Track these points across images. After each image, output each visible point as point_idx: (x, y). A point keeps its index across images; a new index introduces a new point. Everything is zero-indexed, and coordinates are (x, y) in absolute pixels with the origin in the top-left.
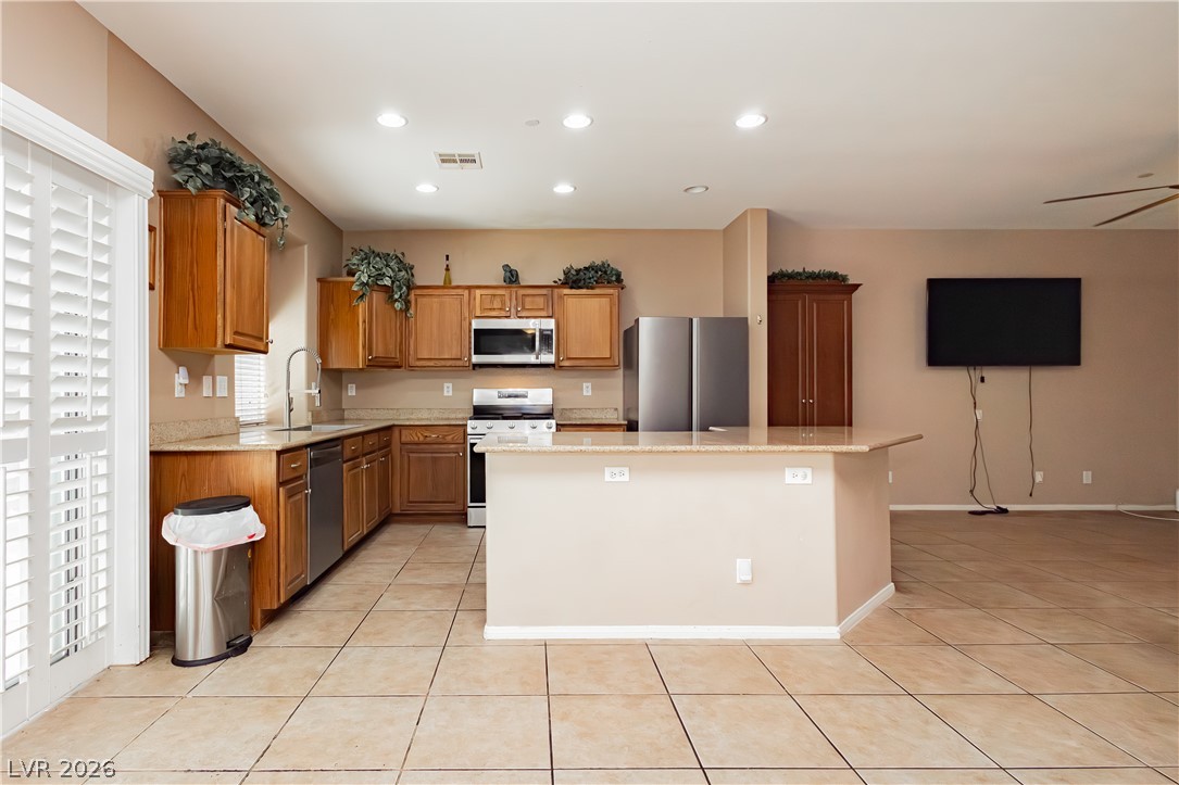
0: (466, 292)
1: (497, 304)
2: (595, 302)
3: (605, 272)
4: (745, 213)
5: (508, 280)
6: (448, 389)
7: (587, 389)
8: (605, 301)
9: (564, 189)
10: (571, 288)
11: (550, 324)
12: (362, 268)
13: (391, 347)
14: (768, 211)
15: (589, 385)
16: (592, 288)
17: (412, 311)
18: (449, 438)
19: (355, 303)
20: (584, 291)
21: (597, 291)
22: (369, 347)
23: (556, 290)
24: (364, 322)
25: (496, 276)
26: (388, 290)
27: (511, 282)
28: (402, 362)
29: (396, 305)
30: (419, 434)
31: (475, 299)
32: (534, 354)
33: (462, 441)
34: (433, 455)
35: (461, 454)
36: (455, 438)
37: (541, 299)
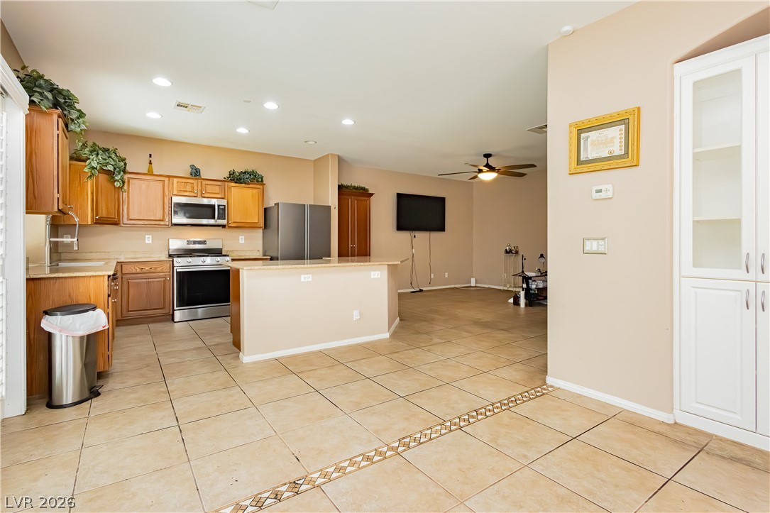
0: (166, 180)
1: (188, 188)
2: (250, 191)
3: (255, 176)
4: (328, 155)
5: (194, 174)
6: (149, 239)
7: (242, 240)
8: (255, 191)
9: (242, 130)
10: (236, 183)
11: (224, 202)
12: (91, 157)
13: (112, 210)
14: (339, 156)
15: (243, 237)
16: (249, 184)
17: (126, 187)
18: (159, 269)
19: (85, 180)
20: (244, 185)
21: (251, 186)
22: (96, 210)
23: (226, 183)
24: (92, 193)
25: (186, 171)
26: (110, 174)
27: (196, 175)
28: (119, 221)
29: (115, 184)
30: (136, 268)
31: (173, 184)
32: (214, 219)
33: (168, 271)
34: (147, 280)
35: (168, 279)
36: (164, 269)
37: (217, 188)
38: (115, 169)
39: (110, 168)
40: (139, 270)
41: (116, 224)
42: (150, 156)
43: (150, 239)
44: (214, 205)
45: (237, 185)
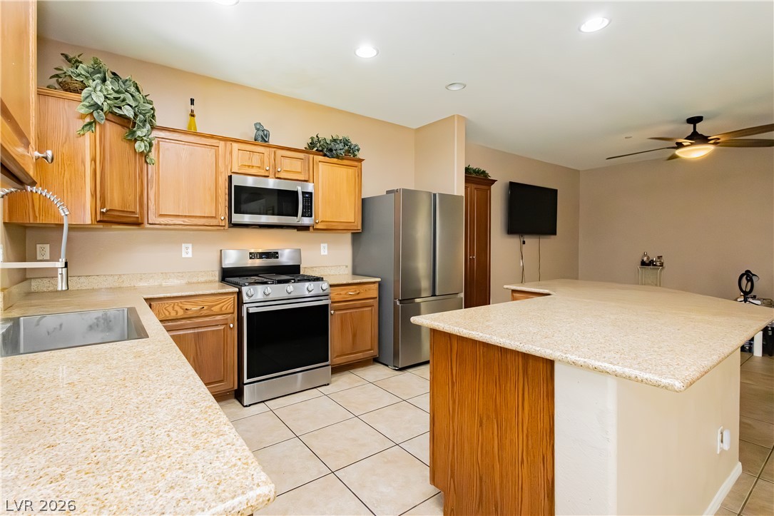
0: (222, 144)
1: (256, 161)
2: (344, 171)
3: (350, 147)
4: (454, 116)
5: (260, 139)
6: (187, 251)
7: (324, 249)
8: (350, 171)
10: (325, 155)
11: (311, 188)
12: (92, 84)
13: (131, 198)
14: (466, 120)
15: (326, 245)
16: (342, 159)
17: (153, 155)
18: (216, 309)
20: (335, 160)
21: (345, 162)
23: (311, 156)
25: (250, 134)
26: (127, 124)
27: (264, 141)
28: (142, 218)
29: (137, 145)
30: (177, 308)
31: (231, 153)
32: (297, 216)
33: (231, 311)
34: (196, 331)
35: (232, 326)
36: (223, 309)
37: (299, 162)
38: (136, 115)
39: (128, 112)
40: (181, 313)
41: (137, 224)
42: (192, 101)
43: (190, 250)
44: (297, 192)
45: (326, 159)
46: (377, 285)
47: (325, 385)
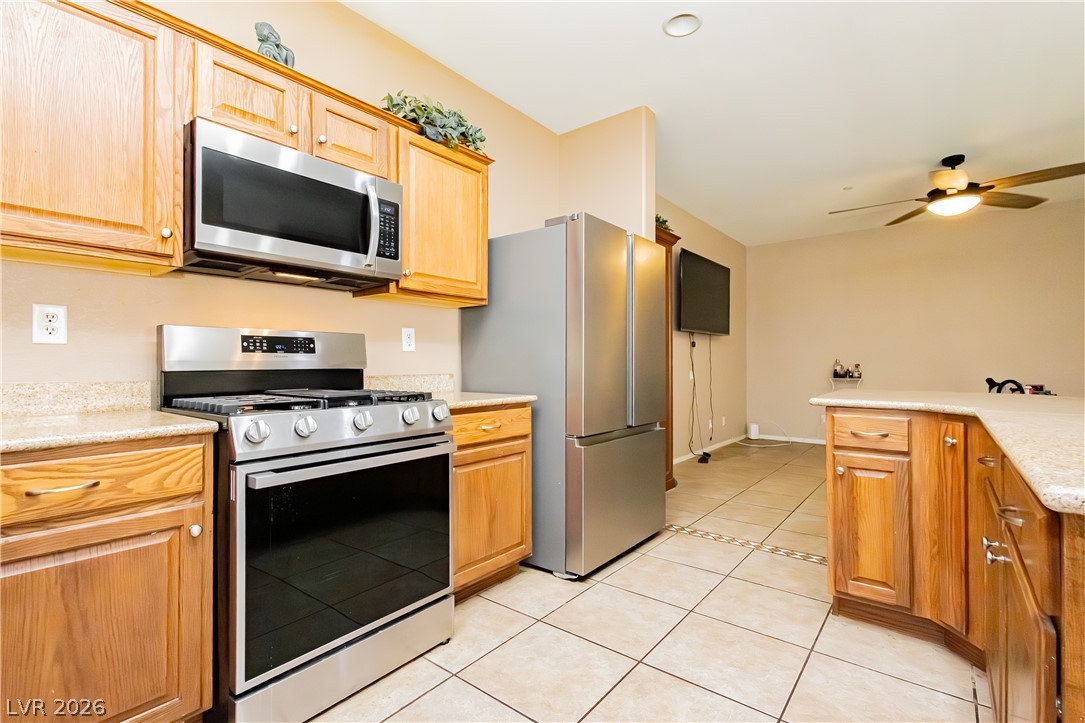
0: (165, 33)
1: (264, 106)
3: (467, 130)
4: (640, 108)
7: (408, 341)
8: (469, 179)
15: (412, 331)
20: (442, 150)
23: (393, 128)
32: (366, 252)
33: (195, 486)
34: (69, 560)
35: (196, 530)
36: (168, 483)
37: (368, 133)
43: (61, 325)
45: (425, 142)
46: (528, 410)
47: (442, 644)
